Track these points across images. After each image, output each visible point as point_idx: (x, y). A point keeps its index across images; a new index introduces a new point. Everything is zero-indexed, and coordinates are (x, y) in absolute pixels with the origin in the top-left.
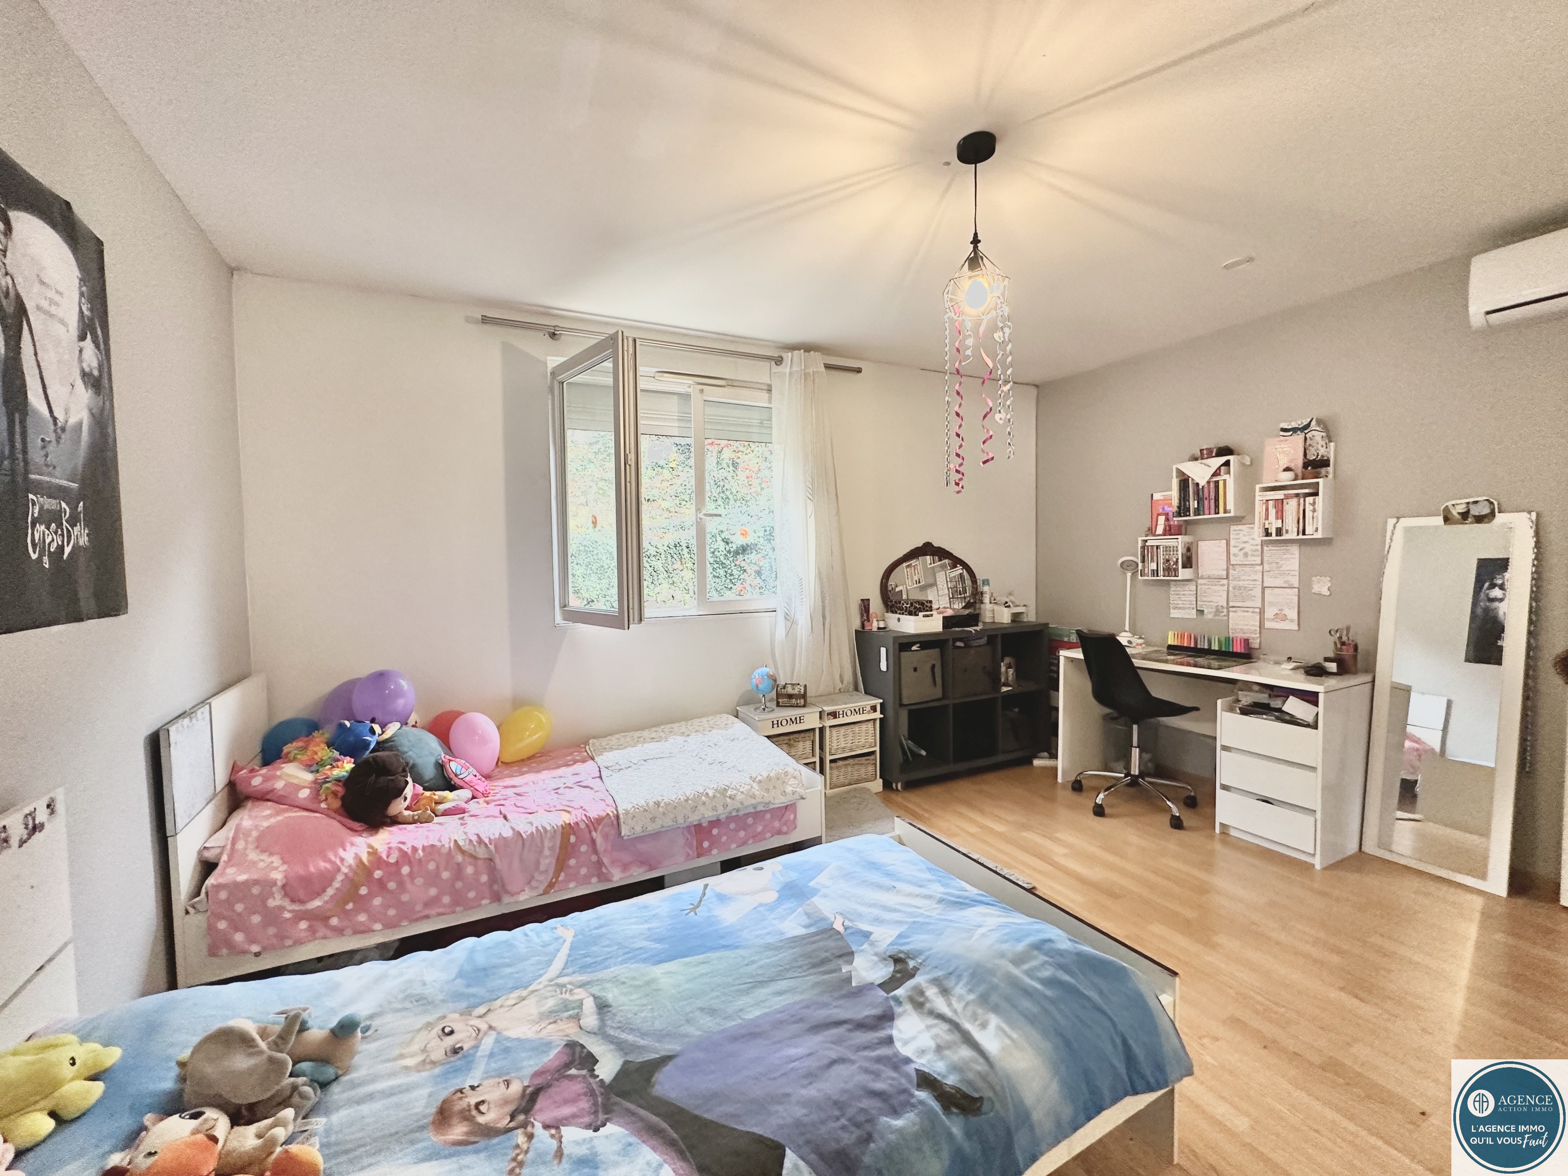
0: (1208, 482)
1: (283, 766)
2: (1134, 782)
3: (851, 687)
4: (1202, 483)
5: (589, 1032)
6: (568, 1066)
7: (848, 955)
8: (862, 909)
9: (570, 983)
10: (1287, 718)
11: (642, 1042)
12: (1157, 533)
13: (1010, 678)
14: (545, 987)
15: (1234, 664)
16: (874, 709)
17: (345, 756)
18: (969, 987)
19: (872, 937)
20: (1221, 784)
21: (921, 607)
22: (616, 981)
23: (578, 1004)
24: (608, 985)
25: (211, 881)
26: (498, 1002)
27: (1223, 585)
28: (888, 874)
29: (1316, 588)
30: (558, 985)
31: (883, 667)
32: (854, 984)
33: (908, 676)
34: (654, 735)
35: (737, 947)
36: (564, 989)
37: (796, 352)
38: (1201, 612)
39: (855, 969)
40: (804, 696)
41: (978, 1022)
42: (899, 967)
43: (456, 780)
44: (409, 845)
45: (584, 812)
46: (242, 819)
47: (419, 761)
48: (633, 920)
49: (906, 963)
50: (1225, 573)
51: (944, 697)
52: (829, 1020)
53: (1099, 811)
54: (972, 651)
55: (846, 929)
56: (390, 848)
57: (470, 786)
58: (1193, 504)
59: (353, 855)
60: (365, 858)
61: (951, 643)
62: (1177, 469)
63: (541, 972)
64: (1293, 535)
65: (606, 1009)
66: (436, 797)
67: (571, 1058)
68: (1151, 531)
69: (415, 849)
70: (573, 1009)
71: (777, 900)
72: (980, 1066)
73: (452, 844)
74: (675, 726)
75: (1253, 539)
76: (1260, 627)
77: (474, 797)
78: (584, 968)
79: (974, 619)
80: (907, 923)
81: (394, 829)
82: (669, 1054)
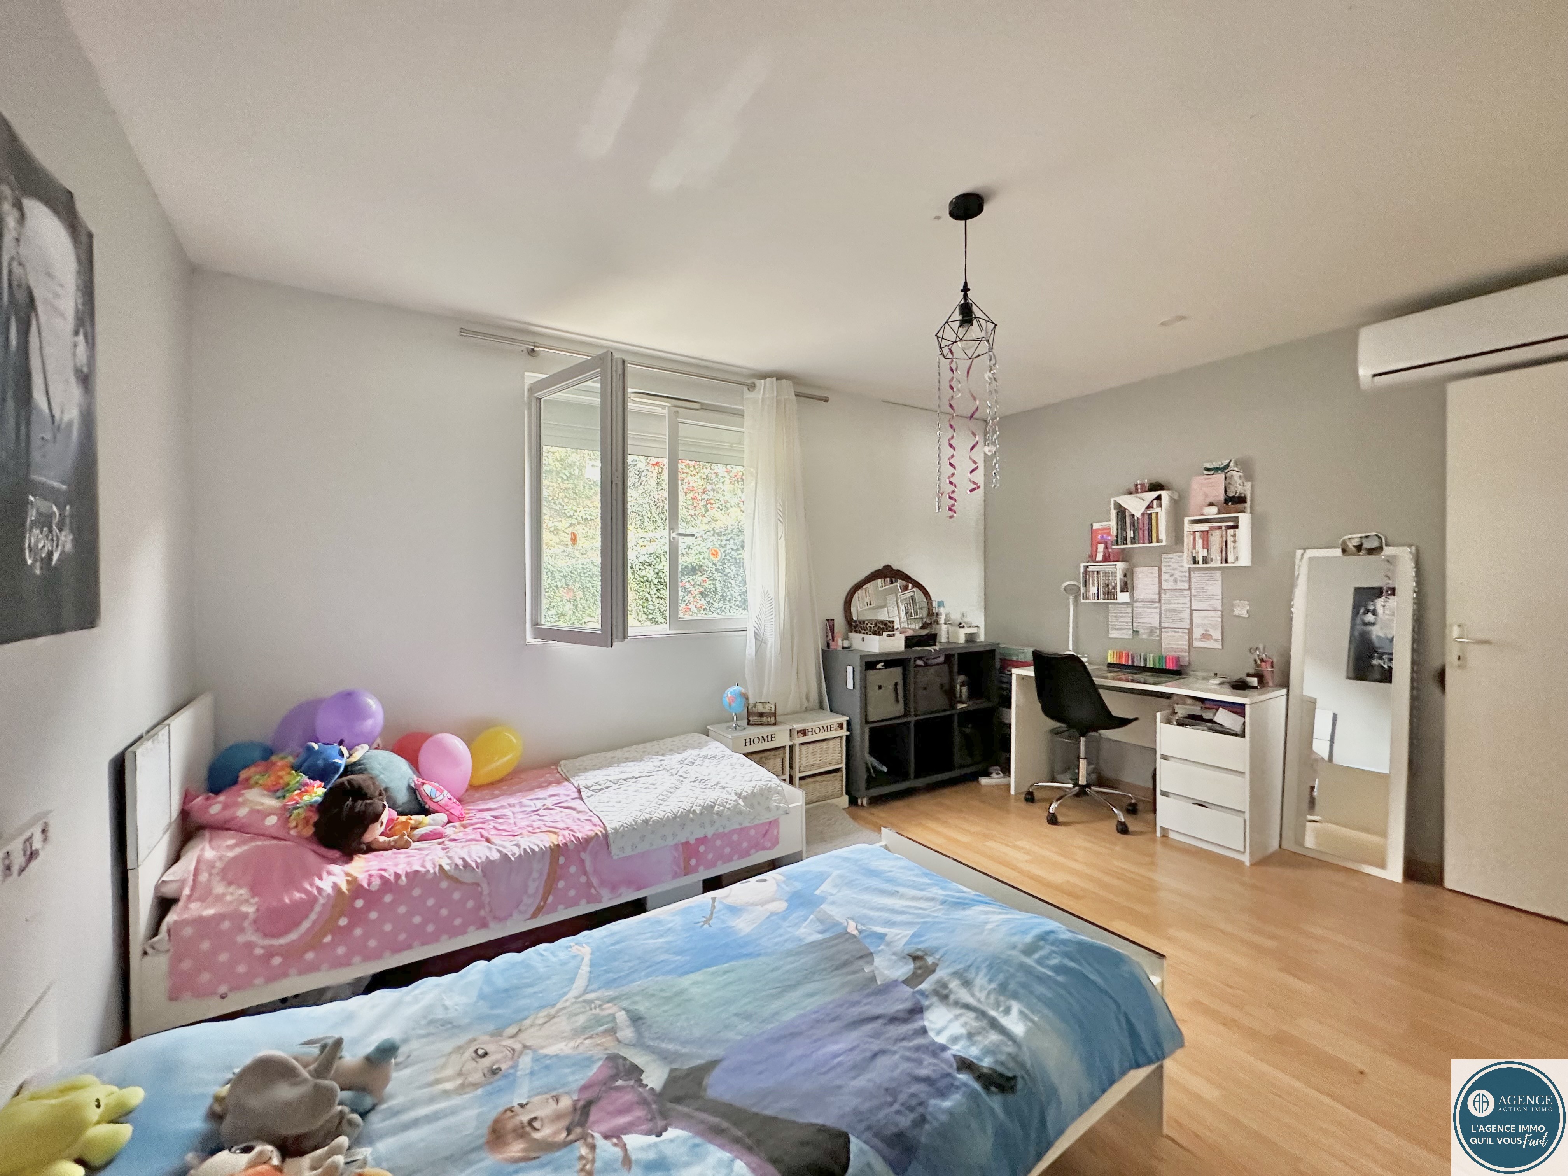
0: (1143, 514)
1: (243, 792)
2: (1082, 792)
3: (817, 705)
4: (1138, 515)
5: (628, 1045)
6: (614, 1077)
7: (868, 956)
8: (872, 913)
9: (598, 999)
10: (1218, 728)
11: (684, 1050)
12: (1098, 559)
13: (964, 696)
14: (573, 1004)
15: (1171, 679)
16: (841, 726)
17: (314, 779)
18: (988, 977)
19: (887, 938)
20: (1161, 791)
21: (884, 627)
22: (645, 994)
23: (610, 1018)
24: (637, 998)
25: (171, 917)
26: (528, 1022)
27: (1156, 608)
28: (890, 881)
29: (1237, 612)
30: (585, 1001)
31: (850, 686)
32: (879, 983)
33: (873, 692)
34: (627, 755)
35: (759, 955)
36: (593, 1006)
37: (768, 380)
38: (1136, 632)
39: (877, 968)
40: (774, 714)
41: (1001, 1009)
42: (918, 964)
43: (429, 805)
44: (392, 872)
45: (571, 833)
46: (203, 850)
47: (392, 785)
48: (649, 935)
49: (926, 961)
50: (1157, 597)
51: (906, 714)
52: (863, 1017)
53: (1053, 820)
54: (932, 670)
55: (860, 932)
56: (371, 876)
57: (442, 809)
58: (1130, 534)
59: (332, 885)
60: (344, 887)
61: (912, 660)
62: (1115, 502)
63: (566, 990)
64: (1217, 564)
65: (640, 1022)
66: (412, 822)
67: (615, 1071)
68: (1092, 558)
69: (397, 876)
70: (607, 1023)
71: (787, 909)
72: (1010, 1049)
73: (437, 869)
74: (648, 745)
75: (1182, 566)
76: (1189, 647)
77: (449, 822)
78: (608, 984)
79: (932, 639)
80: (918, 923)
81: (369, 856)
82: (714, 1059)
